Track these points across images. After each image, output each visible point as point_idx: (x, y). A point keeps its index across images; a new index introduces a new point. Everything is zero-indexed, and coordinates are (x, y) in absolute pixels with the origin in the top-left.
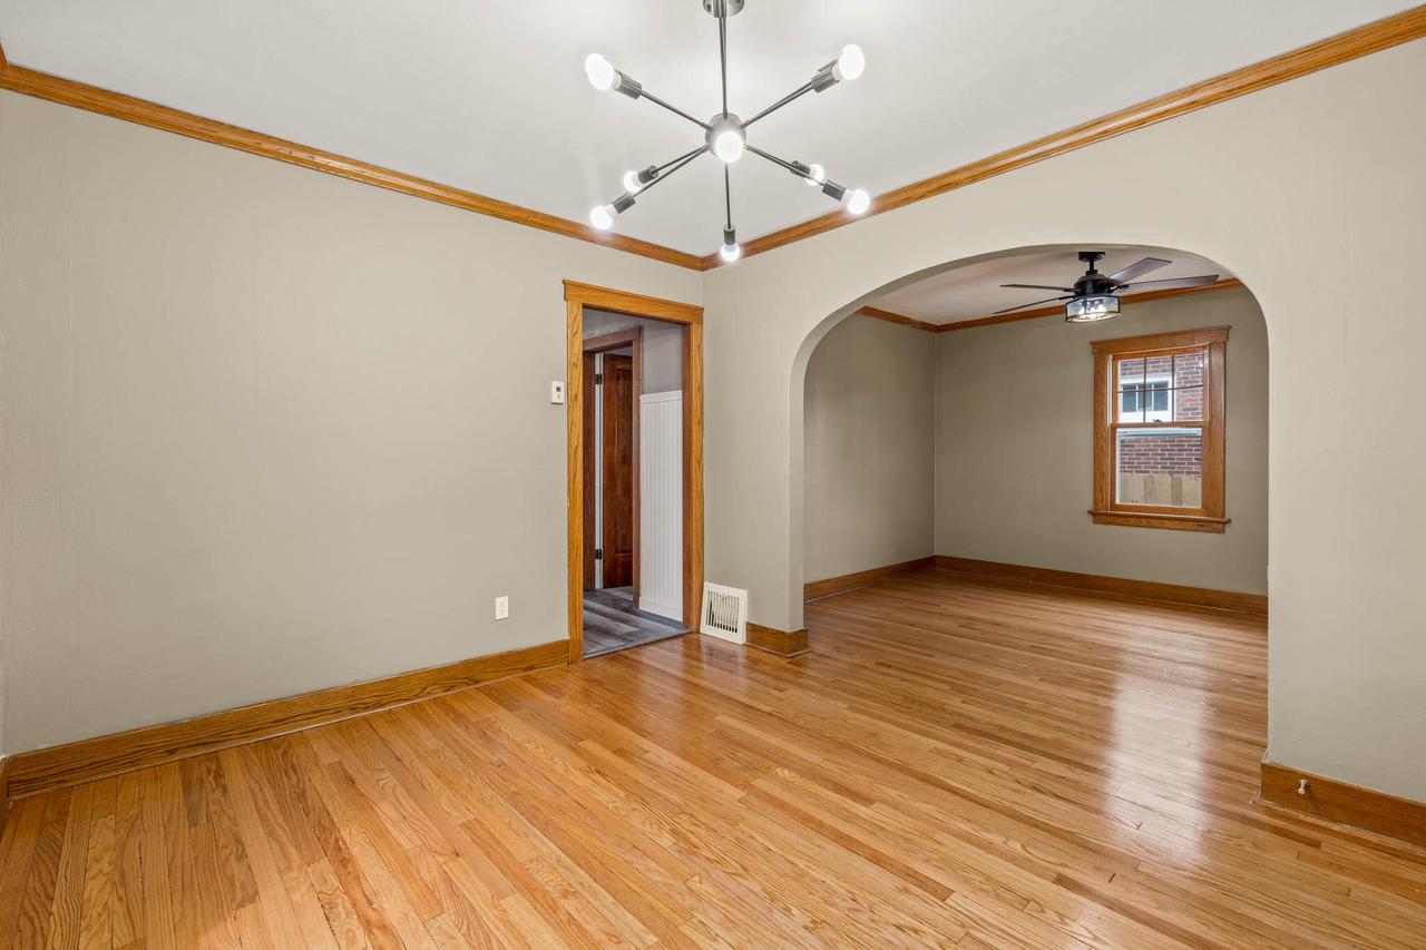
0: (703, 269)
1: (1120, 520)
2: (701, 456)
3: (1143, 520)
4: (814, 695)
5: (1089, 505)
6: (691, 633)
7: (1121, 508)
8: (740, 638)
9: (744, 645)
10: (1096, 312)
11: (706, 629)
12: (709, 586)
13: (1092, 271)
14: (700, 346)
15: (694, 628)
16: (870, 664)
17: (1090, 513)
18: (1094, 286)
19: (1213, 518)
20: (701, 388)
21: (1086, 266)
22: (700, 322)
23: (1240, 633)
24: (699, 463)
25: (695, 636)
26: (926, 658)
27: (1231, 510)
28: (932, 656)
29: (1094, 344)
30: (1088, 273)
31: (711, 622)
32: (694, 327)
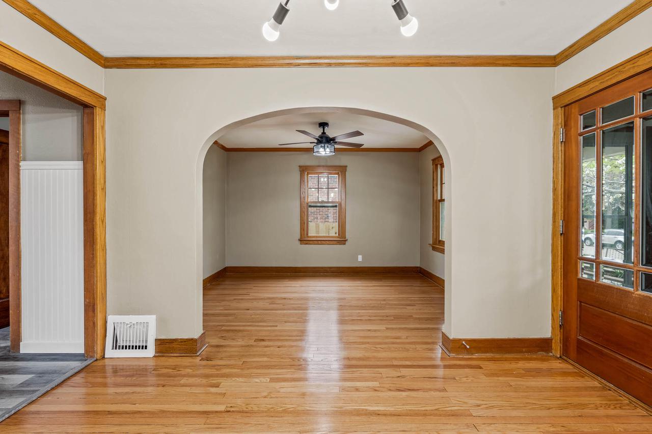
0: (105, 67)
1: (311, 242)
2: (104, 216)
3: (319, 242)
4: (241, 380)
5: (298, 237)
6: (97, 360)
7: (311, 237)
8: (150, 352)
9: (155, 356)
10: (324, 151)
11: (110, 353)
12: (111, 319)
13: (324, 133)
14: (103, 127)
15: (98, 355)
16: (252, 342)
17: (299, 240)
18: (325, 140)
19: (342, 240)
20: (103, 161)
21: (321, 130)
22: (103, 108)
23: (359, 282)
24: (103, 222)
25: (100, 363)
26: (273, 328)
27: (348, 236)
28: (276, 326)
29: (300, 166)
30: (322, 133)
31: (116, 346)
32: (98, 111)
